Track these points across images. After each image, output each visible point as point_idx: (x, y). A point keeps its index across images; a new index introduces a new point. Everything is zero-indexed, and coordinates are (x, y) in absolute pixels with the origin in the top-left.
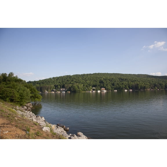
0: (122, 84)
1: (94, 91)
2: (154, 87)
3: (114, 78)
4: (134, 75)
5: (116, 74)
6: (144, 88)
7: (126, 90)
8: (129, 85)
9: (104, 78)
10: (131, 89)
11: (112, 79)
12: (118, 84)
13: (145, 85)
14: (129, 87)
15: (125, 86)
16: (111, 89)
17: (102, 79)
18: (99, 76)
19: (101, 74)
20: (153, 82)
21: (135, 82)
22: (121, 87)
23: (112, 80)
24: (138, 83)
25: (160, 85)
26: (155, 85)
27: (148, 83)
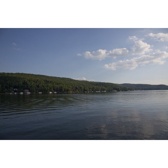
0: (48, 86)
1: (15, 93)
2: (76, 90)
3: (39, 79)
4: (59, 78)
5: (42, 75)
6: (68, 90)
7: (51, 93)
8: (54, 87)
9: (29, 79)
10: (56, 91)
11: (37, 80)
12: (43, 86)
13: (68, 88)
14: (54, 89)
15: (50, 88)
16: (36, 91)
17: (26, 80)
18: (22, 77)
19: (25, 74)
20: (75, 85)
21: (60, 85)
22: (45, 89)
23: (37, 82)
24: (62, 86)
25: (80, 88)
26: (76, 88)
27: (71, 86)
